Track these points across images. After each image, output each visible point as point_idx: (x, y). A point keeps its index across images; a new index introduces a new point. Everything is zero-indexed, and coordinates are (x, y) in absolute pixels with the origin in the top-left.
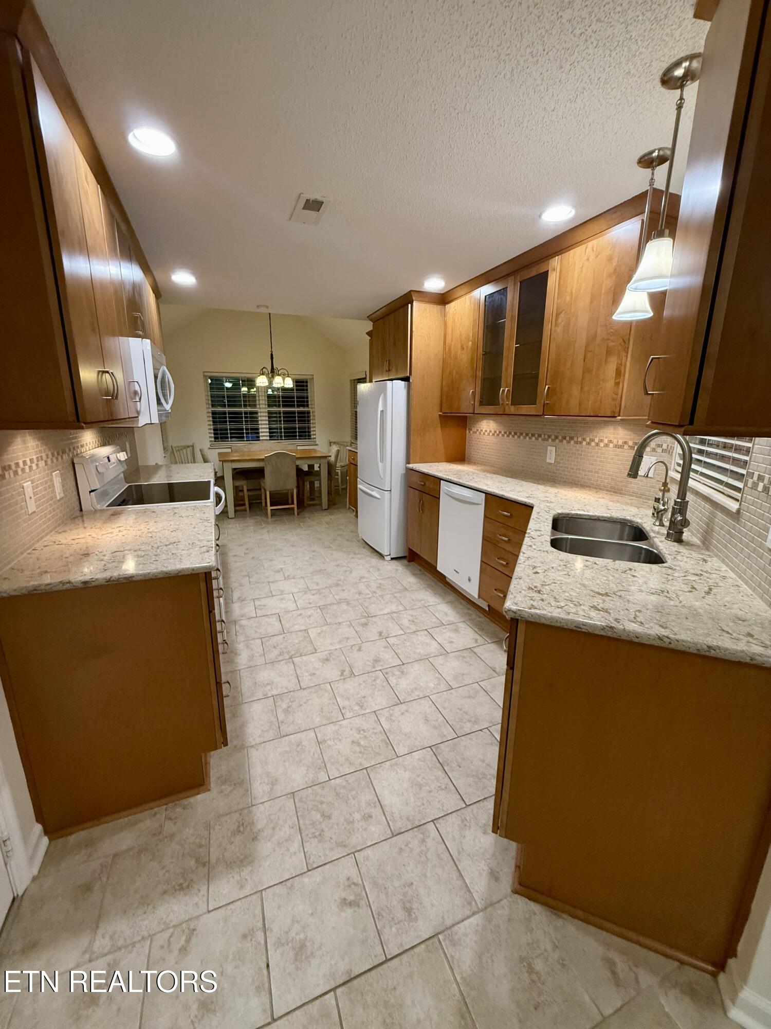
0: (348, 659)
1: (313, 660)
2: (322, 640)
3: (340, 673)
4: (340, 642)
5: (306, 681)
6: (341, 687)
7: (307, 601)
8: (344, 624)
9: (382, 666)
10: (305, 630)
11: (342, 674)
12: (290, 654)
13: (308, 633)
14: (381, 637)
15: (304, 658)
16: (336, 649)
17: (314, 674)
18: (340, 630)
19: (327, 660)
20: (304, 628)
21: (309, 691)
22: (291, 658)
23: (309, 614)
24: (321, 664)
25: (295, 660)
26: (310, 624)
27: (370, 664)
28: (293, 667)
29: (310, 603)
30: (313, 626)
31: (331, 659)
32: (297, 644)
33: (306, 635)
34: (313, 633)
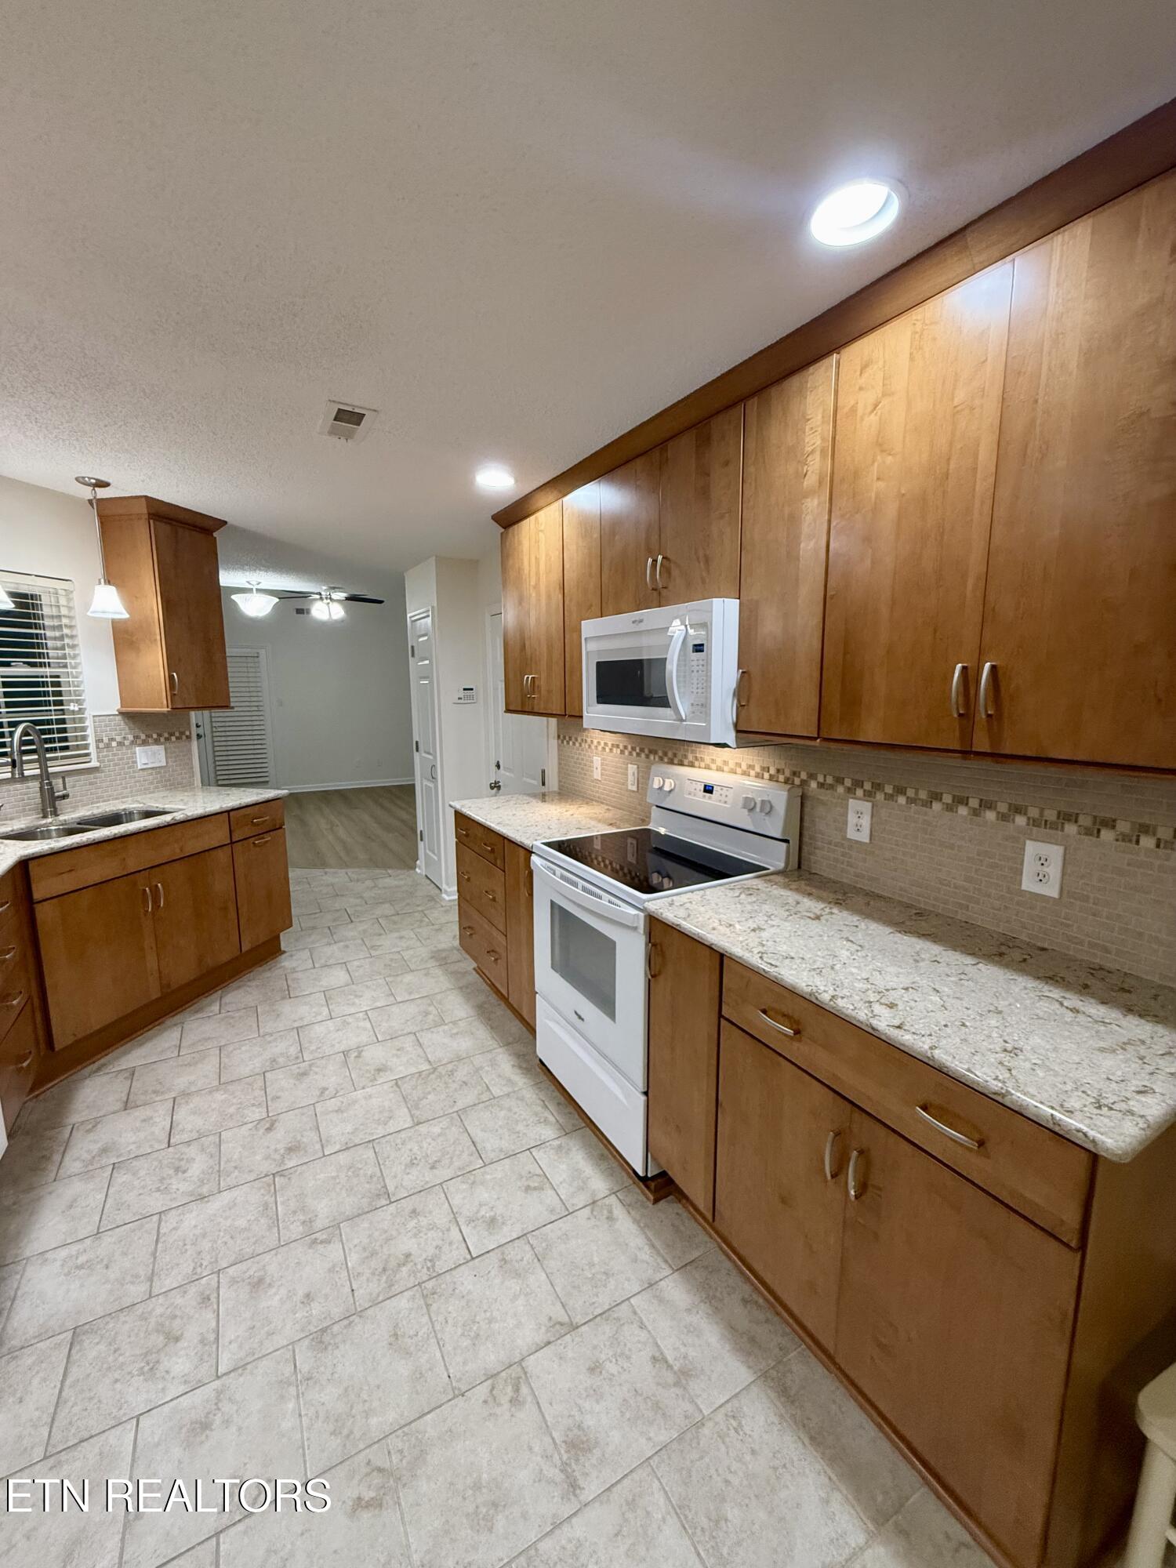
0: (348, 1074)
1: (401, 1068)
2: (387, 1104)
3: (363, 1054)
4: (355, 1102)
5: (408, 1043)
6: (364, 1038)
7: (424, 1221)
8: (337, 1147)
9: (299, 1068)
10: (419, 1123)
11: (360, 1053)
12: (436, 1073)
13: (412, 1116)
14: (274, 1118)
15: (413, 1070)
16: (363, 1088)
17: (398, 1050)
18: (349, 1128)
19: (379, 1070)
20: (423, 1129)
21: (405, 1032)
22: (435, 1069)
23: (414, 1172)
24: (389, 1063)
25: (425, 1067)
26: (410, 1138)
27: (316, 1070)
28: (429, 1056)
29: (414, 1212)
30: (403, 1135)
31: (372, 1072)
32: (429, 1093)
33: (417, 1113)
34: (403, 1119)
